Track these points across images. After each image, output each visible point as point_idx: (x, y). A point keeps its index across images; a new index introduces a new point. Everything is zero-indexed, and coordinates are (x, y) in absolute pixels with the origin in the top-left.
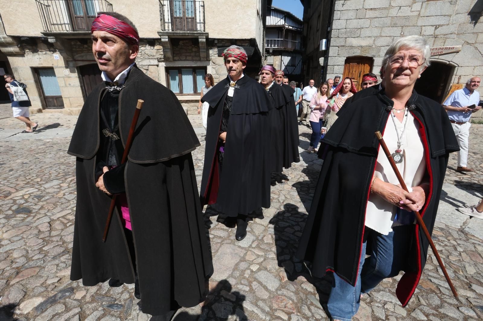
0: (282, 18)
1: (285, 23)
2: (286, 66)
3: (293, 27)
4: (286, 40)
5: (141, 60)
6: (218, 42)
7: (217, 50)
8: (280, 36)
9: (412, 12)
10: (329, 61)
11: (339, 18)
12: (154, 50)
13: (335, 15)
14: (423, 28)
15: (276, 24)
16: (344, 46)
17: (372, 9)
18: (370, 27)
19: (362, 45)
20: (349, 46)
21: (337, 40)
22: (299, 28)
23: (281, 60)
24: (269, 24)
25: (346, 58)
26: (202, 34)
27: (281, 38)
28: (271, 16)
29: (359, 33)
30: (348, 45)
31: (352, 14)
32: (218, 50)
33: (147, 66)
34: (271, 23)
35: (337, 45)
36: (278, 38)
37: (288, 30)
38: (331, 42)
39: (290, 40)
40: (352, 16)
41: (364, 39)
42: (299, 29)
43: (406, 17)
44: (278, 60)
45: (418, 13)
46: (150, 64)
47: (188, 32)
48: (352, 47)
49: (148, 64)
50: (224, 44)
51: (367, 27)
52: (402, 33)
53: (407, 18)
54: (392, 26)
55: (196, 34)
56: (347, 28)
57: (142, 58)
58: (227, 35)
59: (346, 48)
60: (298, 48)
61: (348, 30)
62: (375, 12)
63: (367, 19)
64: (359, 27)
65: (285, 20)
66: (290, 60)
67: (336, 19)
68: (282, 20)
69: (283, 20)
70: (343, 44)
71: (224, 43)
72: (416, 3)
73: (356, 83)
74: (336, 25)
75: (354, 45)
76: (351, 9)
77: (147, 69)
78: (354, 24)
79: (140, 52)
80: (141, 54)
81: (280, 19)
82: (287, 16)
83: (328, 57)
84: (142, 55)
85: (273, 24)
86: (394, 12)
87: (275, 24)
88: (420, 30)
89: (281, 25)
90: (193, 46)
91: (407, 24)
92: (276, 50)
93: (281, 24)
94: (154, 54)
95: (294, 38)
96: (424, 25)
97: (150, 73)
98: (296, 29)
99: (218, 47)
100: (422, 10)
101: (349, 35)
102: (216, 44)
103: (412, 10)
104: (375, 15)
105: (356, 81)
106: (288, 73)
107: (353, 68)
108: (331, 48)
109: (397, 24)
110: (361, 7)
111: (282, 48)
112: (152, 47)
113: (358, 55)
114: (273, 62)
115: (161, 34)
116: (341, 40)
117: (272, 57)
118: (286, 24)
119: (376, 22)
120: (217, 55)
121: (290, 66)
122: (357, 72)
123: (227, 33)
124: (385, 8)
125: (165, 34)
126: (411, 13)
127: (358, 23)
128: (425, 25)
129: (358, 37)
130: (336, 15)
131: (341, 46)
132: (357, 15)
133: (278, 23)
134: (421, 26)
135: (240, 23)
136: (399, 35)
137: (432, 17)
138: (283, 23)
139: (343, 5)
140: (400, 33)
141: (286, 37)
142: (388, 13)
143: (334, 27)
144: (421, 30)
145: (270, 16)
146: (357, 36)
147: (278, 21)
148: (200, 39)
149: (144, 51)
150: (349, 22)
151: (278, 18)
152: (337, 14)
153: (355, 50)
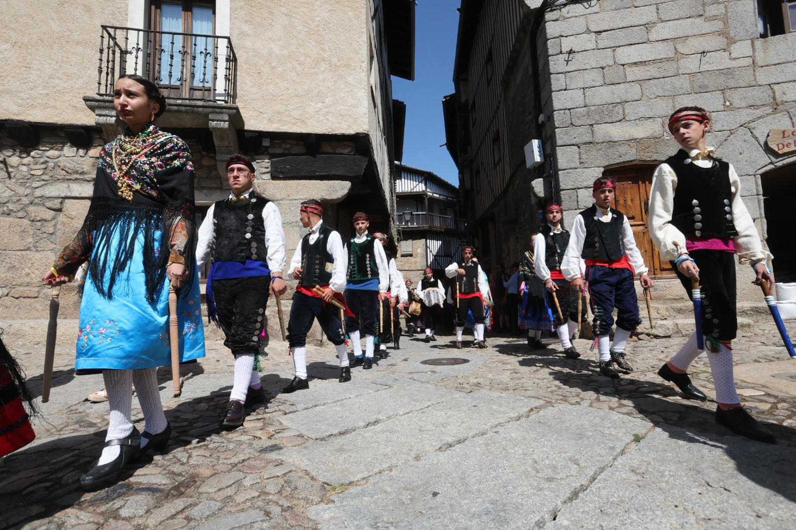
0: (421, 182)
1: (426, 188)
2: (436, 257)
3: (440, 195)
4: (431, 214)
5: (43, 183)
6: (273, 145)
7: (269, 164)
8: (420, 208)
9: (735, 59)
10: (561, 180)
11: (564, 87)
12: (87, 157)
13: (553, 81)
14: (776, 87)
15: (412, 191)
16: (591, 143)
17: (635, 63)
18: (644, 98)
19: (636, 136)
20: (603, 143)
21: (571, 130)
22: (450, 197)
23: (427, 247)
24: (401, 191)
25: (602, 170)
26: (217, 110)
27: (422, 211)
28: (403, 180)
29: (621, 112)
30: (601, 140)
31: (593, 77)
32: (271, 164)
33: (60, 200)
34: (403, 189)
35: (574, 142)
36: (417, 211)
37: (431, 199)
38: (557, 136)
39: (436, 214)
40: (594, 81)
41: (637, 125)
42: (451, 199)
43: (725, 72)
44: (421, 246)
45: (750, 61)
46: (69, 194)
47: (179, 102)
48: (611, 143)
49: (63, 195)
50: (289, 149)
51: (637, 98)
52: (728, 103)
53: (728, 72)
54: (696, 91)
55: (200, 109)
56: (588, 102)
57: (46, 177)
58: (293, 124)
59: (599, 146)
60: (451, 226)
61: (593, 108)
62: (646, 68)
63: (633, 84)
64: (619, 101)
65: (426, 185)
66: (441, 246)
67: (559, 89)
68: (420, 184)
69: (423, 185)
70: (588, 139)
71: (288, 146)
72: (738, 43)
73: (641, 228)
74: (559, 101)
75: (616, 140)
76: (587, 67)
77: (58, 206)
78: (604, 95)
79: (43, 163)
80: (46, 168)
81: (417, 183)
82: (428, 178)
83: (556, 170)
84: (48, 171)
85: (406, 190)
86: (691, 64)
87: (409, 190)
88: (770, 92)
89: (419, 192)
90: (205, 153)
91: (732, 83)
92: (415, 229)
93: (421, 190)
94: (86, 169)
95: (443, 212)
96: (774, 81)
97: (65, 220)
98: (445, 198)
99: (271, 156)
100: (756, 54)
101: (597, 118)
102: (266, 148)
103: (733, 56)
104: (649, 73)
105: (642, 223)
106: (439, 268)
107: (624, 193)
108: (560, 152)
109: (707, 87)
110: (611, 62)
111: (426, 226)
112: (81, 152)
113: (632, 158)
114: (411, 250)
115: (97, 104)
116: (580, 129)
117: (410, 242)
118: (428, 190)
119: (654, 88)
120: (268, 176)
121: (442, 256)
122: (637, 202)
123: (293, 121)
124: (668, 59)
125: (107, 104)
126: (734, 62)
127: (613, 93)
128: (779, 80)
129: (620, 121)
130: (556, 82)
131: (585, 144)
132: (604, 77)
133: (415, 189)
134: (769, 85)
135: (327, 100)
136: (722, 108)
137: (789, 64)
138: (424, 189)
139: (567, 61)
140: (723, 103)
141: (431, 210)
142: (678, 68)
143: (557, 104)
144: (774, 93)
145: (401, 179)
146: (617, 119)
147: (415, 185)
148: (213, 120)
149: (56, 160)
150: (588, 92)
151: (414, 182)
152: (558, 80)
153: (623, 149)
